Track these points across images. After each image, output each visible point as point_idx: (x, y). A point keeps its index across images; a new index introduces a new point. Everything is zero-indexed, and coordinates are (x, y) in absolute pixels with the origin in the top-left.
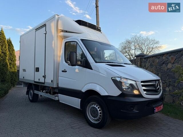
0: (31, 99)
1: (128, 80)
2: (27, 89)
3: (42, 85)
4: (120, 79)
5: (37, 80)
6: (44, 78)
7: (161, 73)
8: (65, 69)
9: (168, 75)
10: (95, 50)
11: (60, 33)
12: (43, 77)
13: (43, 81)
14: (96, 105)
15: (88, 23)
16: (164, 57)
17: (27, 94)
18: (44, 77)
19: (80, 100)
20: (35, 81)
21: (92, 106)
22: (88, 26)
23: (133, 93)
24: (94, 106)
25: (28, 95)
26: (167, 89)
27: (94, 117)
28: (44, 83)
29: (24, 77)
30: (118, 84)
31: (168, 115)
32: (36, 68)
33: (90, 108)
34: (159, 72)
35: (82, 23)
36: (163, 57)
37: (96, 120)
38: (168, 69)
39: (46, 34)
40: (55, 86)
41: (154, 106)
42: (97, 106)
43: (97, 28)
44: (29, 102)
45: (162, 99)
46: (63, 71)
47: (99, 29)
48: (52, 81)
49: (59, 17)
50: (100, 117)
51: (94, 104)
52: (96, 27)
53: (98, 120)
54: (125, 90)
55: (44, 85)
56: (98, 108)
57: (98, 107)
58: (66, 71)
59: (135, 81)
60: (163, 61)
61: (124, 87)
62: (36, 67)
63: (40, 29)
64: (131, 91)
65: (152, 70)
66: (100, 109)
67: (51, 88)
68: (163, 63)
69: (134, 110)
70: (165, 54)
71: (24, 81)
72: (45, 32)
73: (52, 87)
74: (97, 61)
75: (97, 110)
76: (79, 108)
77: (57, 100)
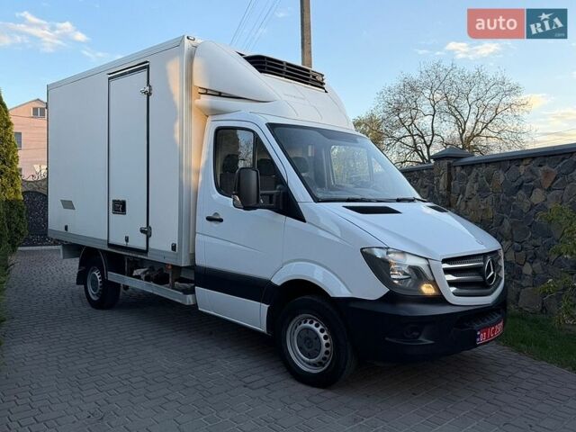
0: (93, 298)
1: (407, 255)
2: (82, 265)
3: (139, 256)
4: (384, 252)
5: (118, 239)
6: (145, 236)
7: (513, 217)
8: (216, 214)
9: (530, 226)
10: (310, 154)
11: (199, 98)
12: (142, 231)
13: (144, 247)
14: (315, 322)
15: (284, 65)
16: (522, 169)
17: (78, 283)
18: (147, 232)
19: (265, 307)
20: (112, 241)
21: (303, 325)
22: (287, 73)
23: (421, 291)
24: (308, 324)
25: (83, 286)
26: (527, 269)
27: (309, 356)
28: (145, 252)
29: (66, 228)
30: (379, 267)
31: (520, 351)
32: (114, 201)
33: (297, 332)
34: (505, 215)
35: (266, 65)
36: (518, 166)
37: (314, 365)
38: (532, 206)
39: (149, 94)
40: (184, 262)
41: (476, 326)
42: (317, 326)
43: (314, 77)
44: (90, 308)
45: (501, 304)
46: (209, 219)
47: (319, 79)
48: (174, 248)
49: (194, 43)
50: (327, 356)
51: (309, 321)
52: (309, 75)
53: (320, 363)
54: (396, 282)
55: (145, 258)
56: (322, 331)
57: (321, 327)
58: (221, 220)
59: (427, 259)
60: (520, 180)
61: (396, 276)
62: (113, 197)
63: (125, 73)
64: (414, 286)
65: (483, 207)
66: (325, 333)
67: (170, 267)
68: (520, 187)
69: (421, 339)
70: (525, 158)
71: (69, 240)
72: (147, 89)
73: (172, 266)
74: (320, 195)
75: (317, 337)
76: (263, 329)
77: (192, 303)
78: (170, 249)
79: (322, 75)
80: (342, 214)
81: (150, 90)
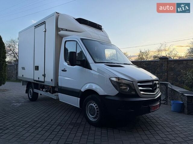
0: (31, 98)
2: (27, 87)
3: (42, 84)
5: (36, 79)
6: (44, 77)
8: (65, 69)
10: (96, 50)
11: (60, 32)
13: (43, 80)
17: (26, 93)
18: (44, 75)
19: (79, 99)
21: (90, 104)
22: (89, 24)
24: (92, 104)
27: (92, 115)
28: (44, 82)
29: (23, 75)
35: (82, 21)
37: (94, 118)
39: (45, 31)
40: (55, 85)
41: (150, 105)
42: (94, 105)
43: (99, 26)
46: (62, 70)
48: (52, 80)
52: (97, 26)
53: (96, 118)
54: (122, 90)
55: (44, 84)
57: (96, 105)
58: (66, 71)
61: (122, 87)
62: (35, 65)
63: (39, 26)
66: (97, 107)
71: (23, 79)
72: (45, 30)
73: (52, 86)
74: (97, 61)
75: (94, 109)
76: (78, 106)
77: (57, 98)
78: (50, 81)
79: (101, 26)
80: (104, 67)
81: (46, 30)
